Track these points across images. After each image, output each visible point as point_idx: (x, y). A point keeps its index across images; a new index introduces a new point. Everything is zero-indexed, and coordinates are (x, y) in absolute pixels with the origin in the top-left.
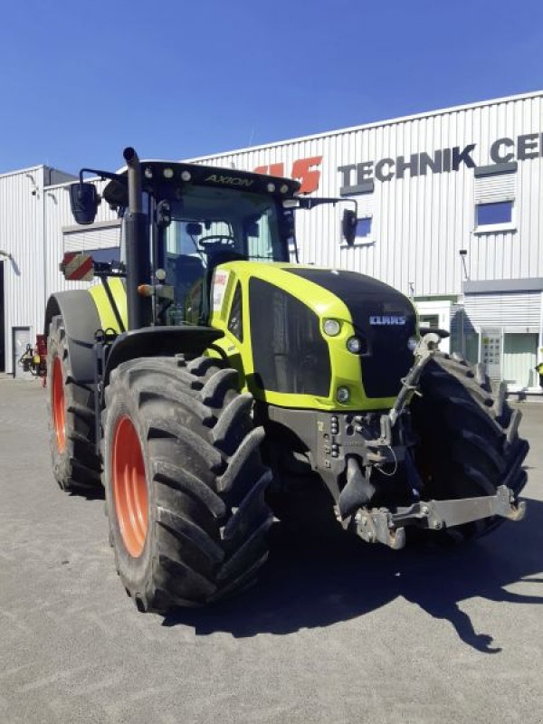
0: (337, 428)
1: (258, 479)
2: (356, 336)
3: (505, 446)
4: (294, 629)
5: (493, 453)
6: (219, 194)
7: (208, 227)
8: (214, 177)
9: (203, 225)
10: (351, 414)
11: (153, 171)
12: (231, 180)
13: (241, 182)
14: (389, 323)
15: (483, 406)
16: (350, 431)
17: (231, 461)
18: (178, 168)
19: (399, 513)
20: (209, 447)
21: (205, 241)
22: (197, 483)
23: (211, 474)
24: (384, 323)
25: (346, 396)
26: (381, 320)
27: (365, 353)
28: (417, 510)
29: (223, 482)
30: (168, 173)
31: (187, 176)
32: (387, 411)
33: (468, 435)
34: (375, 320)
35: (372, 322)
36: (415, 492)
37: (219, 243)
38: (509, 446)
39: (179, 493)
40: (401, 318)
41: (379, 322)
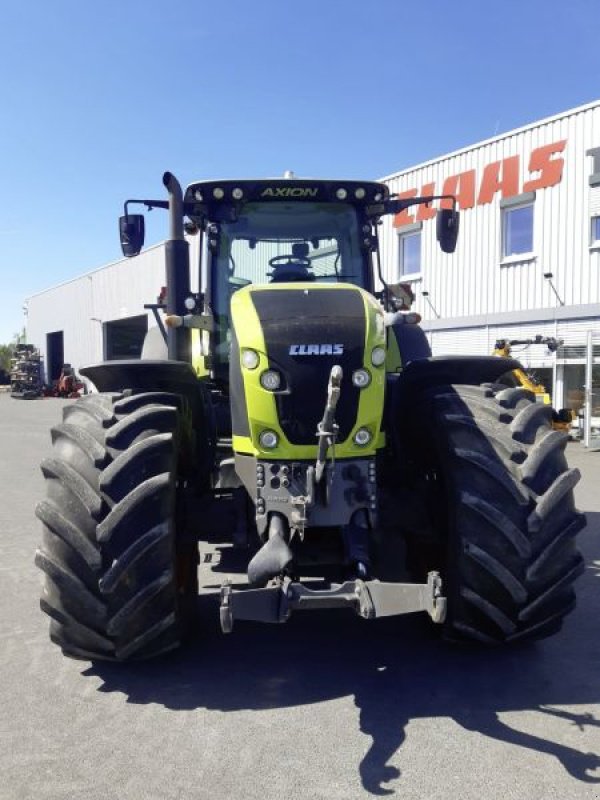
0: (263, 479)
1: (148, 530)
2: (272, 369)
3: (530, 519)
4: (190, 706)
5: (508, 527)
6: (288, 208)
7: (316, 246)
8: (269, 191)
9: (310, 244)
10: (276, 464)
11: (202, 194)
12: (290, 192)
13: (303, 192)
14: (317, 353)
15: (508, 462)
16: (275, 483)
17: (115, 508)
18: (228, 186)
19: (332, 591)
20: (90, 492)
21: (275, 263)
22: (71, 528)
23: (91, 521)
24: (309, 353)
25: (275, 442)
26: (306, 350)
27: (284, 389)
28: (350, 589)
29: (102, 529)
30: (219, 193)
31: (237, 193)
32: (312, 462)
33: (469, 499)
34: (297, 350)
35: (293, 352)
36: (361, 567)
37: (290, 263)
38: (538, 521)
39: (56, 538)
40: (337, 347)
41: (302, 352)
